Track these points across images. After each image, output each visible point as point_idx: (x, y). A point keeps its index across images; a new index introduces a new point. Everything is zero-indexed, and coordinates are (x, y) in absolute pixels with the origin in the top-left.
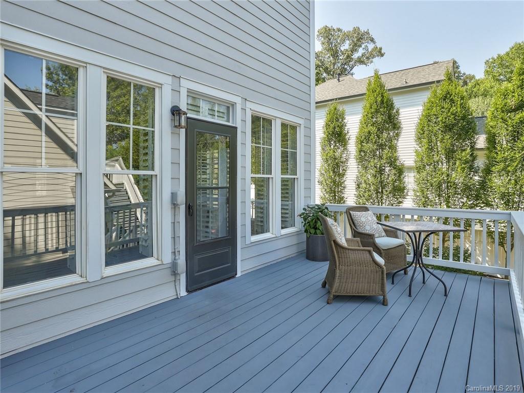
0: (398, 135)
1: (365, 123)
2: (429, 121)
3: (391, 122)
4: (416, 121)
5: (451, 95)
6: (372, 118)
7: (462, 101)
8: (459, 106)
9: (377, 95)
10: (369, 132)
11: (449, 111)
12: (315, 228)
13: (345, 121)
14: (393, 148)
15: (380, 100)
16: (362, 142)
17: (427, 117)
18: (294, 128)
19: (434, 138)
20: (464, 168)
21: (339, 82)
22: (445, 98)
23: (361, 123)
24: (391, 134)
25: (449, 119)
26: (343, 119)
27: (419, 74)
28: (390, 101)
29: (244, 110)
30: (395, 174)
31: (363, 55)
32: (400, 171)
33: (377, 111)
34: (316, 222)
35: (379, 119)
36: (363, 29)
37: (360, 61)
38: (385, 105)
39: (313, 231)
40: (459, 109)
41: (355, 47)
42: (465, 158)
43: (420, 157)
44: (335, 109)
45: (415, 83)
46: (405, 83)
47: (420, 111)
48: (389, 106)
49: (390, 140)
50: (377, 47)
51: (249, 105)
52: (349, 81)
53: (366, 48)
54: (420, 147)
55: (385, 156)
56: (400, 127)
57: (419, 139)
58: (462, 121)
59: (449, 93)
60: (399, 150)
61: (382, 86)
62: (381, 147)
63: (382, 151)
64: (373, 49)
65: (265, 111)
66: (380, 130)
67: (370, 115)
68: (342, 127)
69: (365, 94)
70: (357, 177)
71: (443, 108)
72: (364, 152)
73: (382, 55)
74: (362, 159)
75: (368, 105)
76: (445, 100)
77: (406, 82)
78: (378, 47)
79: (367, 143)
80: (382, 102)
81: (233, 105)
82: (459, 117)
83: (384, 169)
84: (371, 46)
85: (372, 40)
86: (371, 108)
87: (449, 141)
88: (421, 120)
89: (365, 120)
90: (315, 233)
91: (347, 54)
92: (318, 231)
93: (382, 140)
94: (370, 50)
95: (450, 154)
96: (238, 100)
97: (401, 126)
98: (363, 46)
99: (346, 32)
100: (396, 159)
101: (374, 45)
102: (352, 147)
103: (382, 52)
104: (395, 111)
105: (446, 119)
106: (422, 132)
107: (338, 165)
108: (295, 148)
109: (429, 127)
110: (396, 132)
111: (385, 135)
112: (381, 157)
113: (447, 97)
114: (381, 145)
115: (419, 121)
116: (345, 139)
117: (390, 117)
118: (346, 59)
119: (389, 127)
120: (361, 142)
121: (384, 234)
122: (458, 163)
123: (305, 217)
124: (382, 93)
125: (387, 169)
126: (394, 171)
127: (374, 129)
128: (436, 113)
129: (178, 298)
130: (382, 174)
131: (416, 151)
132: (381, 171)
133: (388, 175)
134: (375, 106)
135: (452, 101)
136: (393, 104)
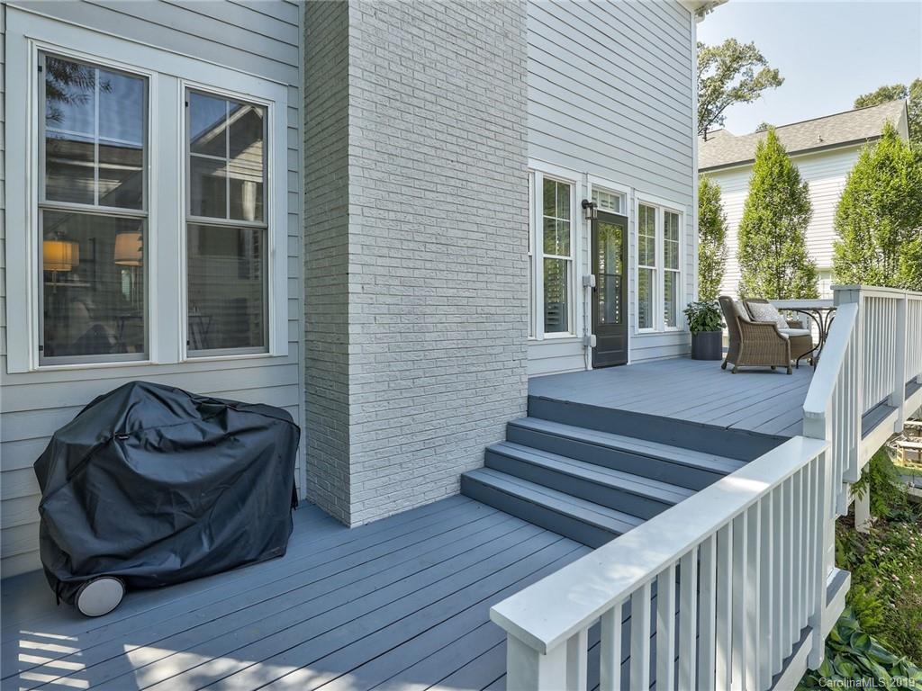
0: (806, 221)
1: (753, 205)
2: (856, 199)
3: (794, 203)
4: (837, 200)
5: (893, 160)
6: (764, 197)
7: (909, 170)
8: (904, 177)
9: (773, 165)
10: (760, 218)
11: (888, 184)
12: (704, 324)
13: (721, 203)
14: (798, 240)
15: (777, 171)
16: (749, 233)
17: (853, 196)
18: (675, 217)
19: (863, 224)
20: (912, 266)
21: (706, 141)
22: (882, 166)
23: (747, 205)
24: (796, 220)
25: (887, 196)
26: (717, 200)
27: (844, 126)
28: (793, 172)
29: (633, 199)
30: (801, 278)
31: (741, 86)
32: (810, 274)
33: (773, 187)
34: (704, 318)
35: (776, 199)
36: (743, 42)
37: (738, 95)
38: (786, 178)
39: (701, 328)
40: (904, 182)
41: (728, 72)
42: (912, 252)
43: (842, 251)
44: (706, 186)
45: (837, 142)
46: (819, 141)
47: (841, 184)
48: (792, 178)
49: (794, 229)
50: (769, 71)
51: (638, 194)
52: (724, 139)
53: (749, 73)
54: (842, 238)
55: (784, 252)
56: (809, 209)
57: (840, 226)
58: (908, 199)
59: (888, 157)
60: (808, 243)
61: (779, 150)
62: (780, 239)
63: (781, 244)
64: (762, 73)
65: (650, 200)
66: (778, 215)
67: (762, 194)
68: (716, 212)
69: (753, 161)
70: (741, 285)
71: (879, 180)
72: (752, 247)
73: (779, 83)
74: (747, 256)
75: (758, 180)
76: (881, 168)
77: (822, 140)
78: (772, 70)
79: (757, 233)
80: (781, 174)
81: (623, 196)
82: (904, 192)
83: (784, 271)
84: (758, 69)
85: (760, 59)
86: (763, 183)
87: (888, 228)
88: (842, 198)
89: (753, 201)
90: (704, 330)
91: (712, 87)
92: (707, 328)
93: (780, 230)
94: (755, 76)
95: (890, 246)
96: (627, 190)
97: (812, 208)
98: (743, 70)
99: (711, 48)
100: (802, 257)
101: (764, 67)
102: (732, 241)
103: (780, 77)
104: (801, 186)
105: (882, 196)
106: (844, 216)
107: (709, 268)
108: (677, 239)
109: (855, 208)
110: (804, 216)
111: (785, 222)
112: (778, 254)
113: (885, 164)
114: (779, 236)
115: (840, 200)
116: (720, 229)
117: (793, 194)
118: (710, 96)
119: (792, 209)
120: (746, 232)
121: (787, 325)
122: (901, 259)
123: (689, 313)
124: (781, 161)
125: (788, 271)
126: (799, 273)
127: (768, 214)
128: (866, 188)
129: (587, 371)
130: (780, 278)
131: (836, 244)
132: (779, 274)
133: (790, 279)
134: (768, 181)
135: (894, 170)
136: (798, 176)
